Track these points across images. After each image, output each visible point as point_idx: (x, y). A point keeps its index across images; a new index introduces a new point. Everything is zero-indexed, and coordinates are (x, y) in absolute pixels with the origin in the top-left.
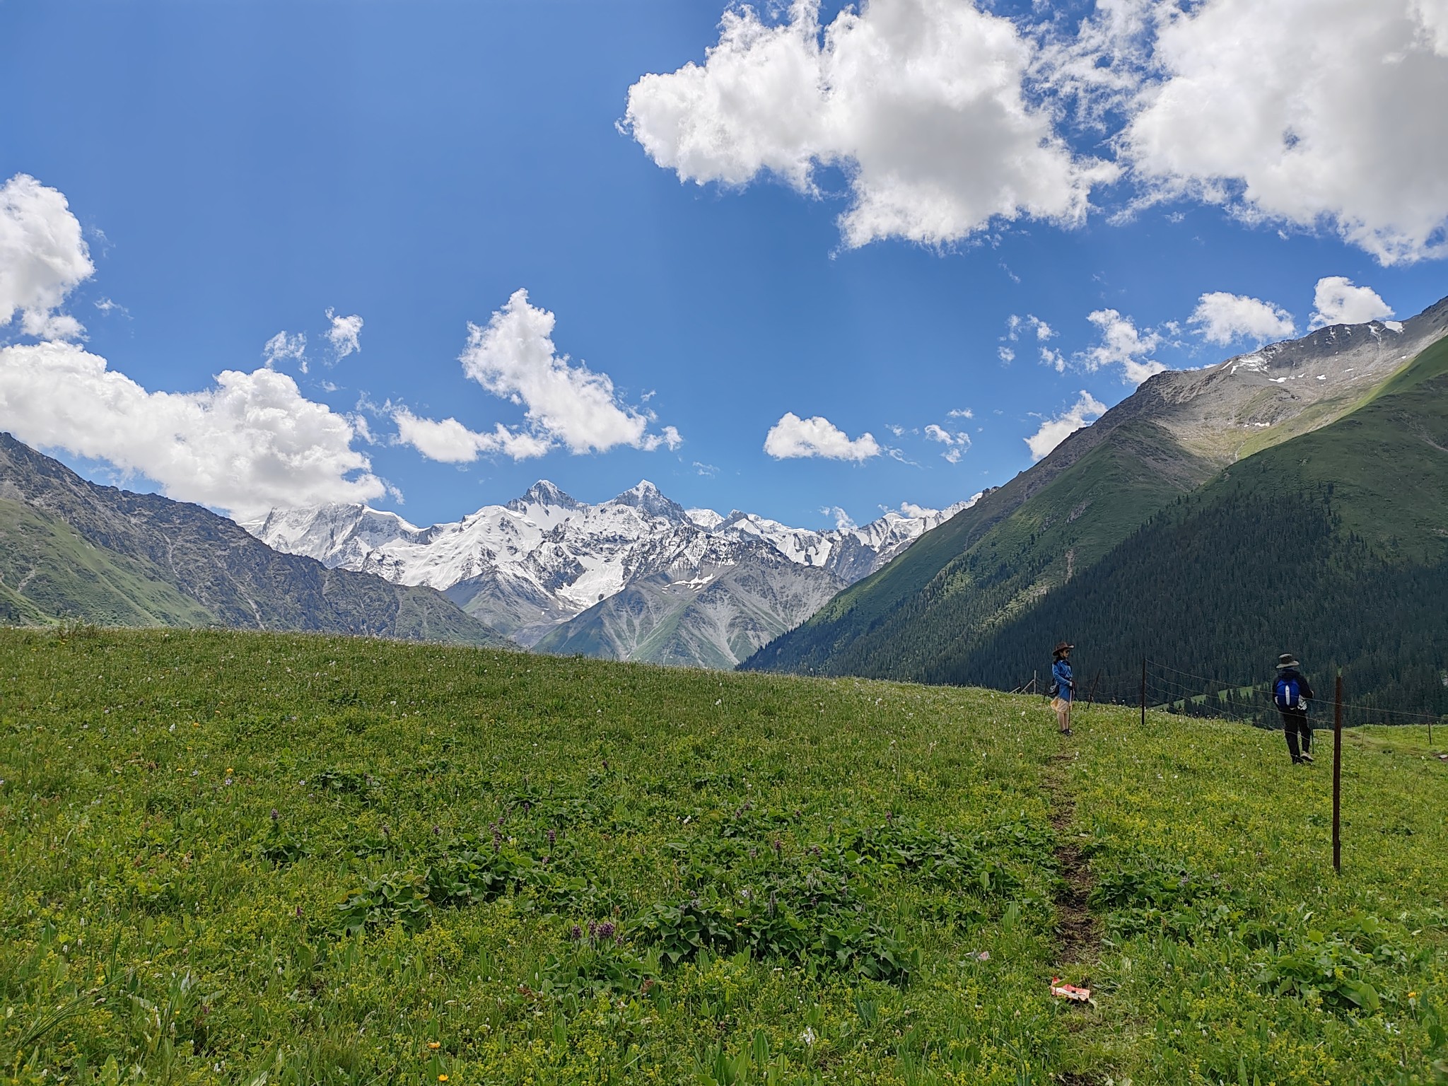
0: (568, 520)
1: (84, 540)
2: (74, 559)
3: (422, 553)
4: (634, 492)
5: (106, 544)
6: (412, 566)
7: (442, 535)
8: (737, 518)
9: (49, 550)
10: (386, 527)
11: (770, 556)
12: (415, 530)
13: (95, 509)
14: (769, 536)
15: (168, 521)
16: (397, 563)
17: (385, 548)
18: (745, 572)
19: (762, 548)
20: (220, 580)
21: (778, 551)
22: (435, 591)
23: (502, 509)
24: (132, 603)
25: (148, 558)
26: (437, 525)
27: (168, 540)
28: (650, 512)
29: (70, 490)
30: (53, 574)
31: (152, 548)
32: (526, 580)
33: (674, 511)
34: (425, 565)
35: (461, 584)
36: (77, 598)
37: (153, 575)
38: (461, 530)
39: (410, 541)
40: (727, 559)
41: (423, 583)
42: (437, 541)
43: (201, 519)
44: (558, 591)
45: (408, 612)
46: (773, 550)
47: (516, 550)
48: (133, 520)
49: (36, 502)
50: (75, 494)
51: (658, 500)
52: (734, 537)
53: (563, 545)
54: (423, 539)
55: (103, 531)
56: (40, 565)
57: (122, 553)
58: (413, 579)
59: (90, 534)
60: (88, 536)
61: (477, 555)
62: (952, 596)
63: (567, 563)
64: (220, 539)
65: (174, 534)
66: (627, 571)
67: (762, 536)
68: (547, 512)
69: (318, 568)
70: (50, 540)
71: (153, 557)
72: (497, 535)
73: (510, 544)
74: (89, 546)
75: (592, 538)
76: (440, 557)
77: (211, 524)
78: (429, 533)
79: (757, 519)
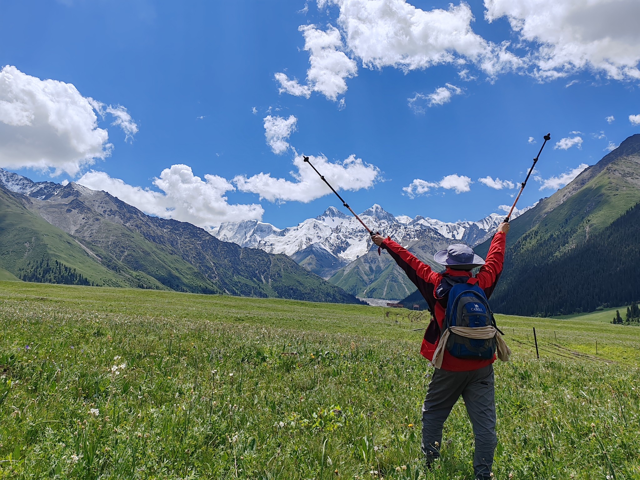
0: (342, 223)
1: (145, 239)
2: (142, 247)
3: (282, 240)
4: (371, 209)
5: (154, 240)
6: (277, 246)
7: (290, 232)
8: (419, 219)
9: (132, 244)
10: (267, 230)
11: (435, 235)
12: (278, 230)
13: (150, 226)
14: (435, 227)
15: (178, 230)
16: (271, 245)
17: (266, 239)
18: (423, 244)
19: (431, 232)
20: (199, 254)
21: (439, 233)
22: (286, 256)
23: (314, 220)
24: (164, 264)
25: (170, 245)
26: (288, 228)
27: (178, 238)
28: (378, 218)
29: (141, 219)
30: (133, 253)
31: (172, 241)
32: (325, 250)
33: (389, 217)
34: (283, 245)
35: (297, 253)
36: (143, 263)
37: (172, 252)
38: (297, 229)
39: (277, 235)
40: (415, 237)
41: (282, 253)
42: (287, 235)
43: (191, 228)
44: (339, 255)
45: (275, 265)
46: (436, 232)
47: (320, 237)
48: (165, 230)
49: (127, 225)
50: (143, 221)
51: (382, 212)
52: (418, 228)
53: (340, 234)
54: (282, 234)
55: (153, 235)
56: (129, 250)
57: (160, 244)
58: (278, 251)
59: (148, 236)
60: (147, 237)
61: (304, 240)
62: (525, 251)
63: (342, 242)
64: (198, 237)
65: (181, 235)
66: (369, 245)
67: (432, 227)
68: (333, 220)
69: (238, 248)
70: (132, 239)
71: (173, 245)
72: (312, 231)
73: (318, 235)
74: (147, 241)
75: (353, 230)
76: (289, 241)
77: (194, 231)
78: (284, 231)
79: (429, 219)
